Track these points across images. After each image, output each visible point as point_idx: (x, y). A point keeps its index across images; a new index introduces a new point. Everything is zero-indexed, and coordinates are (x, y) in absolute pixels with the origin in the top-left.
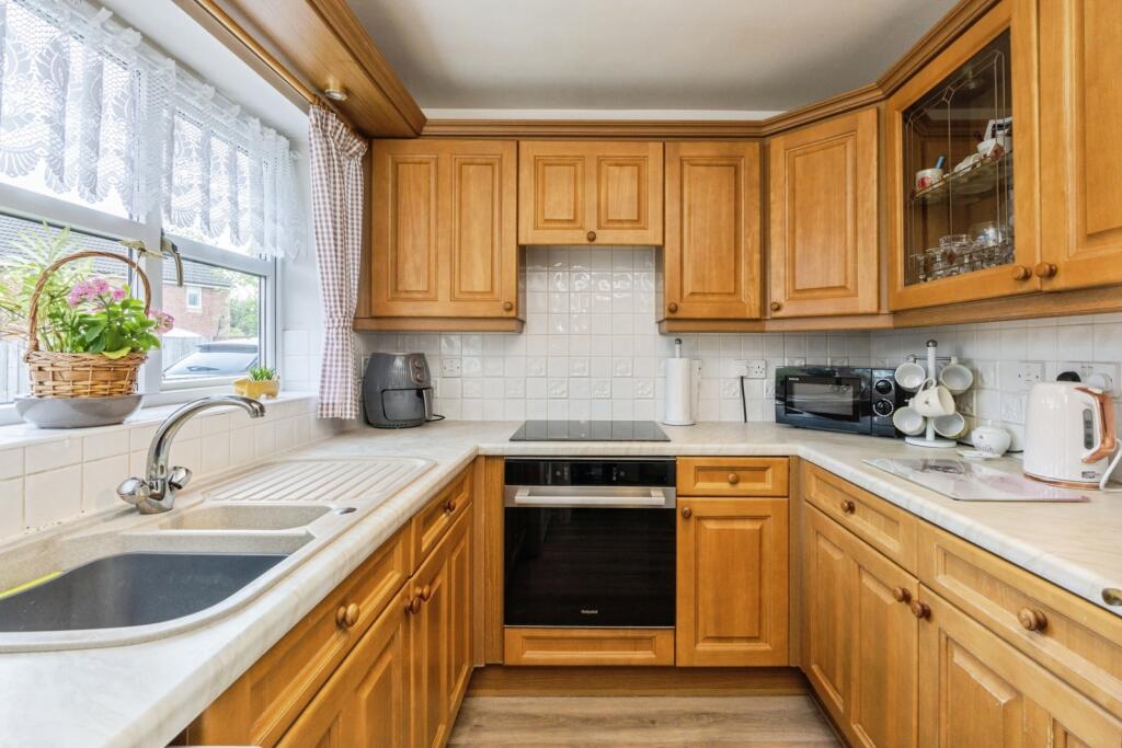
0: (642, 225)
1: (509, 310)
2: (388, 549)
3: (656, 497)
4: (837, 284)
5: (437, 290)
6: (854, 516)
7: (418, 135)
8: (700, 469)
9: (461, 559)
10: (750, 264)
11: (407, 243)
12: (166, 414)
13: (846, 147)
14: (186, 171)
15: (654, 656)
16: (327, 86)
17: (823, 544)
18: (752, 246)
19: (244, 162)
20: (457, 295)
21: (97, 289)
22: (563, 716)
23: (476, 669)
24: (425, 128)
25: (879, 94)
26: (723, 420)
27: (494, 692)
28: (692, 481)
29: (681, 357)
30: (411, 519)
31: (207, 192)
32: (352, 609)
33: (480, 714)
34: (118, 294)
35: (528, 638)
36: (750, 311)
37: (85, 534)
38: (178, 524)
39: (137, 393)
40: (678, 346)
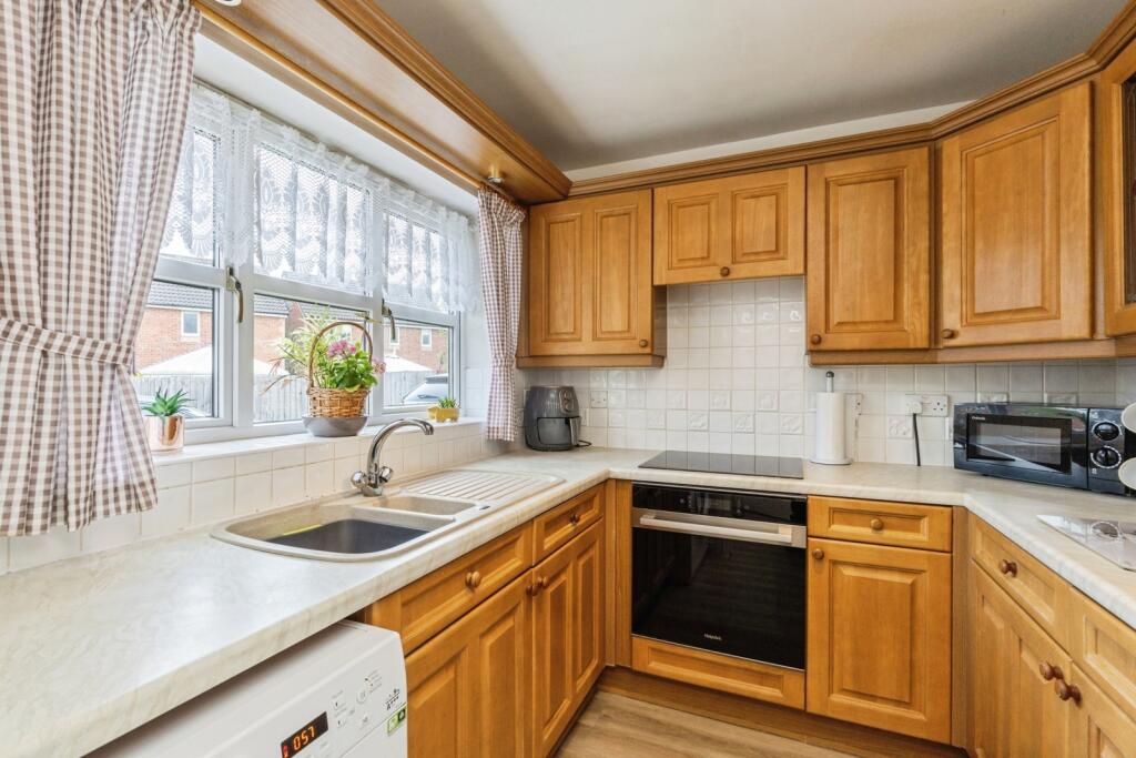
0: (781, 255)
1: (645, 346)
2: (510, 539)
3: (785, 534)
4: (1031, 305)
5: (581, 332)
6: (1016, 580)
7: (566, 197)
8: (834, 511)
9: (589, 566)
10: (915, 288)
11: (557, 293)
12: (375, 431)
13: (1043, 139)
14: (397, 256)
15: (781, 695)
16: (489, 174)
17: (987, 610)
18: (918, 267)
19: (436, 239)
20: (599, 335)
21: (341, 347)
22: (685, 729)
23: (607, 667)
24: (572, 190)
25: (1092, 64)
26: (888, 462)
27: (624, 692)
28: (827, 523)
29: (833, 391)
30: (532, 520)
31: (410, 269)
32: (475, 575)
33: (608, 707)
34: (353, 349)
35: (653, 649)
36: (915, 338)
37: (334, 504)
38: (385, 504)
39: (365, 415)
40: (829, 379)
